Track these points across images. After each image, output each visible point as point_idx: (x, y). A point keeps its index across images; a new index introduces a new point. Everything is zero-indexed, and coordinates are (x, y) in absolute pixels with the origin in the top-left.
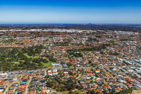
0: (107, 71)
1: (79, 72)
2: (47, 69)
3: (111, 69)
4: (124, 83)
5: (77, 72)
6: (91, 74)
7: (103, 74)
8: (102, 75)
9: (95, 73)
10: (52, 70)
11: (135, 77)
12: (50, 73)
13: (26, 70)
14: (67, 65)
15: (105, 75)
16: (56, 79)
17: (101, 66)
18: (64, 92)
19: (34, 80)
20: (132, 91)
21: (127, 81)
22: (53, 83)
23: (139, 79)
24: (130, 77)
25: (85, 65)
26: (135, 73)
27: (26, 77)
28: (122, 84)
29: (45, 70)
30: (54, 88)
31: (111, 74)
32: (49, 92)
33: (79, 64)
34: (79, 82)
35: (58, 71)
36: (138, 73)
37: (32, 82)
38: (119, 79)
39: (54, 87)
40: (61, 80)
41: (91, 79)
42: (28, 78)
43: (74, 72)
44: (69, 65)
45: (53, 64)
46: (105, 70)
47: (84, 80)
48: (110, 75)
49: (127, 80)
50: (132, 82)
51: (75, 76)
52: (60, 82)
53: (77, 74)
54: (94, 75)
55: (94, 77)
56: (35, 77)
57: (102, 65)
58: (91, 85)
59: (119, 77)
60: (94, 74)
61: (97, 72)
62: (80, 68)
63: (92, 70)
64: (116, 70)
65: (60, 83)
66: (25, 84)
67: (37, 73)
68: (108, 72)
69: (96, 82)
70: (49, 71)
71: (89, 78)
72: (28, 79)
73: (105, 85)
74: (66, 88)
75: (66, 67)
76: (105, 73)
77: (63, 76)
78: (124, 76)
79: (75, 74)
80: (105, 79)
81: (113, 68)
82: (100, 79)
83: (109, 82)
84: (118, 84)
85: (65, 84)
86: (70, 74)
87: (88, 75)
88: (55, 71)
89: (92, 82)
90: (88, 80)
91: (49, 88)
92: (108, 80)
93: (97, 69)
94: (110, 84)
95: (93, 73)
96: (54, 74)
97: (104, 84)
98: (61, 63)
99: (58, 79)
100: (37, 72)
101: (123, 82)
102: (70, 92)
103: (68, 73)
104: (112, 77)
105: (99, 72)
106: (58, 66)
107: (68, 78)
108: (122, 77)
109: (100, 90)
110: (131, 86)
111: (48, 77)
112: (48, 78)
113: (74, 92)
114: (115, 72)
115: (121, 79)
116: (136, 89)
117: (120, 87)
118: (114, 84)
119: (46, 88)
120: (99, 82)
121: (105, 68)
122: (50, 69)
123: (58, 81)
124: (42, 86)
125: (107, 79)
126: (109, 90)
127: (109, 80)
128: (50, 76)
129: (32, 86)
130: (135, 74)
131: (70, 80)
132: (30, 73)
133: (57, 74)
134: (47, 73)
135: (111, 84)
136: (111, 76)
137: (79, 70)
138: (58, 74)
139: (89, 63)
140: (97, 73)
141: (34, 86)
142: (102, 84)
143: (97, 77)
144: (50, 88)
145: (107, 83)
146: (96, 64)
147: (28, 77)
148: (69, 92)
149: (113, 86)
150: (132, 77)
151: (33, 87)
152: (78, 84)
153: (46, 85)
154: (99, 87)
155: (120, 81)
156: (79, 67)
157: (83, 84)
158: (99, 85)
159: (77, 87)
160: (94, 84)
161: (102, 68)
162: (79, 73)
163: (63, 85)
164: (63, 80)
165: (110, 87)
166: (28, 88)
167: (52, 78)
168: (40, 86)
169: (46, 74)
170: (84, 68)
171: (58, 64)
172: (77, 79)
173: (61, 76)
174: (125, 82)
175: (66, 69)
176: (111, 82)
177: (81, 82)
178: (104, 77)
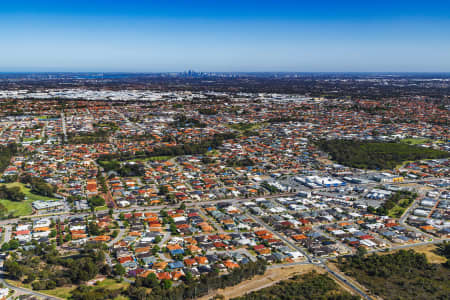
0: (210, 214)
1: (121, 224)
2: (16, 221)
3: (221, 207)
4: (249, 247)
5: (115, 223)
6: (159, 227)
7: (193, 225)
8: (190, 227)
9: (171, 222)
10: (33, 223)
11: (285, 228)
12: (23, 233)
14: (88, 202)
15: (200, 228)
16: (41, 250)
17: (196, 201)
18: (57, 289)
20: (264, 269)
21: (260, 239)
22: (25, 264)
23: (295, 230)
24: (272, 228)
25: (147, 199)
26: (287, 216)
28: (243, 250)
29: (8, 225)
30: (25, 282)
31: (219, 222)
32: (7, 294)
33: (129, 199)
34: (114, 255)
35: (51, 226)
36: (297, 216)
38: (238, 236)
39: (26, 277)
40: (55, 254)
41: (154, 242)
43: (104, 224)
44: (94, 203)
45: (40, 204)
46: (202, 214)
47: (130, 248)
48: (216, 225)
49: (260, 237)
50: (272, 241)
51: (105, 237)
52: (53, 258)
53: (112, 231)
54: (167, 230)
55: (167, 235)
57: (199, 198)
58: (149, 260)
59: (241, 229)
60: (168, 226)
61: (176, 219)
62: (128, 212)
63: (164, 214)
64: (235, 209)
65: (49, 262)
68: (211, 219)
69: (167, 251)
70: (21, 228)
71: (149, 239)
73: (192, 257)
74: (66, 276)
75: (82, 211)
76: (202, 221)
77: (65, 241)
78: (254, 225)
79: (107, 230)
80: (197, 239)
81: (228, 205)
82: (182, 239)
83: (206, 246)
85: (65, 265)
86: (92, 230)
87: (148, 231)
88: (42, 226)
89: (154, 252)
90: (145, 245)
91: (9, 281)
92: (206, 240)
93: (179, 211)
94: (209, 253)
95: (163, 224)
96: (36, 235)
97: (190, 253)
98: (69, 200)
99: (48, 249)
101: (248, 245)
102: (78, 289)
103: (83, 228)
104: (221, 231)
105: (183, 218)
106: (56, 207)
107: (82, 245)
108: (249, 228)
109: (173, 275)
110: (266, 254)
111: (12, 246)
112: (12, 249)
113: (90, 287)
114: (232, 216)
115: (245, 235)
116: (279, 262)
117: (235, 260)
118: (218, 252)
120: (177, 251)
121: (203, 207)
122: (24, 221)
123: (43, 259)
125: (203, 237)
126: (202, 269)
127: (209, 241)
128: (22, 242)
130: (286, 219)
131: (86, 252)
133: (46, 234)
134: (14, 234)
135: (211, 251)
136: (216, 229)
137: (121, 218)
138: (51, 235)
139: (159, 194)
140: (177, 222)
142: (184, 255)
143: (175, 233)
144: (11, 282)
145: (200, 250)
146: (180, 196)
148: (74, 287)
149: (215, 257)
150: (278, 229)
152: (109, 261)
154: (172, 266)
155: (240, 241)
156: (127, 206)
157: (125, 259)
158: (173, 258)
159: (104, 271)
160: (162, 256)
161: (197, 208)
162: (122, 227)
163: (61, 268)
164: (62, 252)
165: (206, 261)
167: (27, 248)
169: (7, 238)
170: (139, 209)
171: (56, 204)
172: (109, 245)
173: (58, 240)
174: (253, 244)
175: (83, 216)
176: (214, 245)
177: (121, 255)
178: (196, 233)
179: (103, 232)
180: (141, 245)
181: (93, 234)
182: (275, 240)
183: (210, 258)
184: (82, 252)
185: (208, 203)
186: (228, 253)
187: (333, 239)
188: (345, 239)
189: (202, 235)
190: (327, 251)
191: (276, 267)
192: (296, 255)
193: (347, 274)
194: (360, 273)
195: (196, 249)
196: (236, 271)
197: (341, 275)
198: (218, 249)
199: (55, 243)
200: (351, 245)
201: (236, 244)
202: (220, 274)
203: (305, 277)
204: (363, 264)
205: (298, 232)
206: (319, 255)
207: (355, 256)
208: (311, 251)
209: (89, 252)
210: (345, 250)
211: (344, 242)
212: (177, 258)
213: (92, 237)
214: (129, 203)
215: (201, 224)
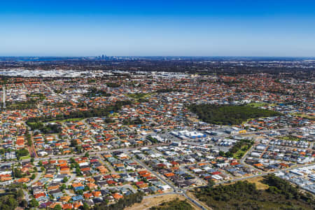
0: (106, 160)
1: (39, 169)
3: (115, 154)
4: (133, 183)
5: (35, 168)
6: (68, 171)
7: (93, 169)
8: (90, 170)
9: (77, 166)
11: (160, 168)
14: (16, 153)
15: (98, 170)
17: (97, 151)
20: (141, 199)
21: (141, 177)
23: (167, 170)
24: (151, 169)
25: (60, 150)
26: (163, 160)
28: (128, 186)
31: (113, 165)
33: (47, 150)
34: (31, 192)
36: (169, 159)
38: (126, 175)
41: (63, 182)
43: (26, 169)
44: (20, 154)
46: (101, 160)
47: (44, 187)
48: (111, 168)
51: (26, 179)
53: (32, 174)
55: (73, 176)
57: (100, 149)
58: (57, 195)
59: (128, 170)
60: (74, 170)
61: (81, 164)
62: (46, 160)
63: (72, 161)
64: (125, 156)
68: (107, 163)
69: (71, 188)
71: (59, 180)
73: (90, 192)
75: (10, 160)
76: (100, 165)
78: (138, 167)
79: (28, 173)
80: (95, 179)
81: (120, 153)
82: (83, 179)
83: (101, 184)
84: (119, 187)
86: (16, 174)
87: (59, 173)
89: (62, 189)
90: (56, 184)
92: (101, 179)
93: (84, 158)
94: (103, 188)
95: (71, 168)
97: (88, 189)
98: (1, 152)
101: (132, 181)
103: (10, 172)
104: (114, 173)
105: (86, 164)
107: (8, 186)
108: (134, 169)
109: (74, 205)
110: (144, 188)
114: (122, 161)
115: (131, 174)
116: (153, 193)
117: (121, 193)
118: (110, 188)
120: (79, 187)
121: (102, 155)
125: (100, 177)
126: (96, 201)
127: (104, 180)
130: (161, 162)
131: (9, 191)
135: (105, 187)
136: (110, 171)
137: (40, 164)
139: (70, 146)
140: (82, 167)
142: (84, 190)
143: (79, 174)
145: (96, 187)
146: (85, 148)
149: (107, 191)
150: (155, 169)
152: (26, 197)
154: (74, 199)
155: (127, 179)
156: (46, 156)
157: (39, 195)
158: (76, 193)
159: (22, 204)
160: (67, 192)
161: (98, 155)
162: (39, 172)
165: (100, 194)
170: (54, 158)
172: (28, 185)
174: (136, 181)
175: (10, 164)
176: (107, 182)
177: (36, 192)
178: (95, 174)
179: (25, 175)
180: (53, 184)
181: (17, 177)
182: (151, 177)
183: (103, 192)
184: (7, 191)
185: (106, 152)
186: (116, 188)
187: (193, 175)
188: (201, 175)
189: (99, 175)
190: (188, 184)
191: (151, 196)
192: (166, 187)
193: (200, 200)
194: (209, 199)
195: (93, 186)
196: (121, 201)
197: (196, 201)
198: (110, 185)
200: (205, 179)
201: (123, 181)
202: (109, 203)
203: (170, 203)
204: (211, 192)
205: (169, 171)
206: (182, 187)
207: (207, 187)
208: (176, 184)
209: (12, 190)
210: (200, 183)
211: (200, 177)
212: (78, 193)
213: (16, 179)
214: (47, 153)
215: (99, 168)
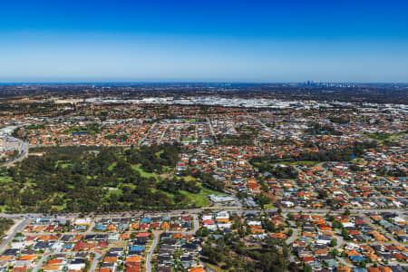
0: (377, 223)
1: (292, 223)
2: (199, 211)
3: (387, 217)
6: (330, 231)
7: (364, 233)
8: (361, 235)
9: (340, 227)
10: (215, 215)
12: (209, 222)
13: (141, 212)
14: (255, 200)
15: (372, 236)
16: (227, 239)
17: (358, 208)
19: (166, 242)
22: (219, 251)
25: (309, 202)
27: (143, 233)
29: (194, 214)
31: (390, 232)
33: (291, 200)
34: (296, 252)
35: (231, 219)
37: (160, 245)
39: (225, 264)
40: (242, 246)
41: (330, 245)
42: (147, 235)
43: (278, 223)
44: (261, 201)
45: (217, 198)
46: (368, 221)
47: (308, 248)
48: (388, 235)
51: (282, 235)
52: (241, 249)
53: (286, 229)
55: (340, 240)
56: (167, 231)
57: (360, 205)
58: (332, 262)
60: (338, 231)
61: (346, 225)
62: (295, 212)
63: (331, 219)
64: (403, 220)
65: (239, 252)
66: (143, 251)
67: (172, 222)
68: (380, 228)
69: (345, 256)
70: (206, 218)
71: (325, 242)
72: (150, 237)
73: (375, 266)
74: (258, 268)
75: (253, 207)
76: (372, 229)
77: (247, 234)
79: (281, 228)
80: (374, 247)
81: (394, 215)
82: (356, 246)
83: (385, 256)
85: (254, 257)
86: (268, 227)
87: (320, 234)
88: (222, 217)
89: (333, 255)
90: (323, 247)
91: (209, 265)
92: (383, 249)
93: (346, 215)
94: (390, 263)
95: (333, 228)
96: (220, 226)
97: (371, 262)
98: (239, 196)
99: (234, 240)
100: (173, 219)
103: (259, 223)
104: (396, 242)
105: (351, 225)
106: (229, 202)
107: (263, 240)
111: (203, 233)
112: (203, 236)
114: (402, 227)
118: (401, 264)
119: (201, 265)
120: (357, 257)
121: (368, 215)
122: (207, 212)
123: (233, 248)
124: (189, 258)
125: (380, 246)
127: (386, 251)
128: (210, 230)
129: (161, 259)
131: (267, 247)
132: (154, 219)
133: (228, 225)
134: (202, 223)
135: (393, 262)
136: (390, 240)
137: (291, 217)
138: (233, 227)
139: (318, 198)
140: (347, 228)
141: (168, 259)
142: (366, 262)
143: (347, 239)
144: (213, 267)
145: (380, 260)
146: (340, 203)
147: (149, 231)
149: (400, 268)
151: (165, 261)
152: (292, 258)
153: (200, 256)
156: (291, 207)
157: (308, 259)
158: (355, 264)
159: (291, 268)
160: (342, 260)
161: (361, 215)
162: (294, 227)
163: (249, 259)
164: (247, 244)
165: (391, 271)
166: (152, 262)
167: (217, 237)
168: (184, 259)
169: (197, 226)
170: (305, 211)
171: (229, 198)
172: (287, 242)
173: (240, 233)
175: (255, 212)
176: (394, 256)
177: (303, 254)
178: (369, 240)
179: (278, 229)
180: (317, 246)
181: (270, 230)
183: (394, 269)
184: (264, 246)
185: (372, 211)
189: (377, 243)
195: (375, 258)
198: (398, 260)
199: (238, 235)
209: (271, 247)
212: (359, 265)
213: (270, 233)
214: (293, 204)
215: (372, 233)
